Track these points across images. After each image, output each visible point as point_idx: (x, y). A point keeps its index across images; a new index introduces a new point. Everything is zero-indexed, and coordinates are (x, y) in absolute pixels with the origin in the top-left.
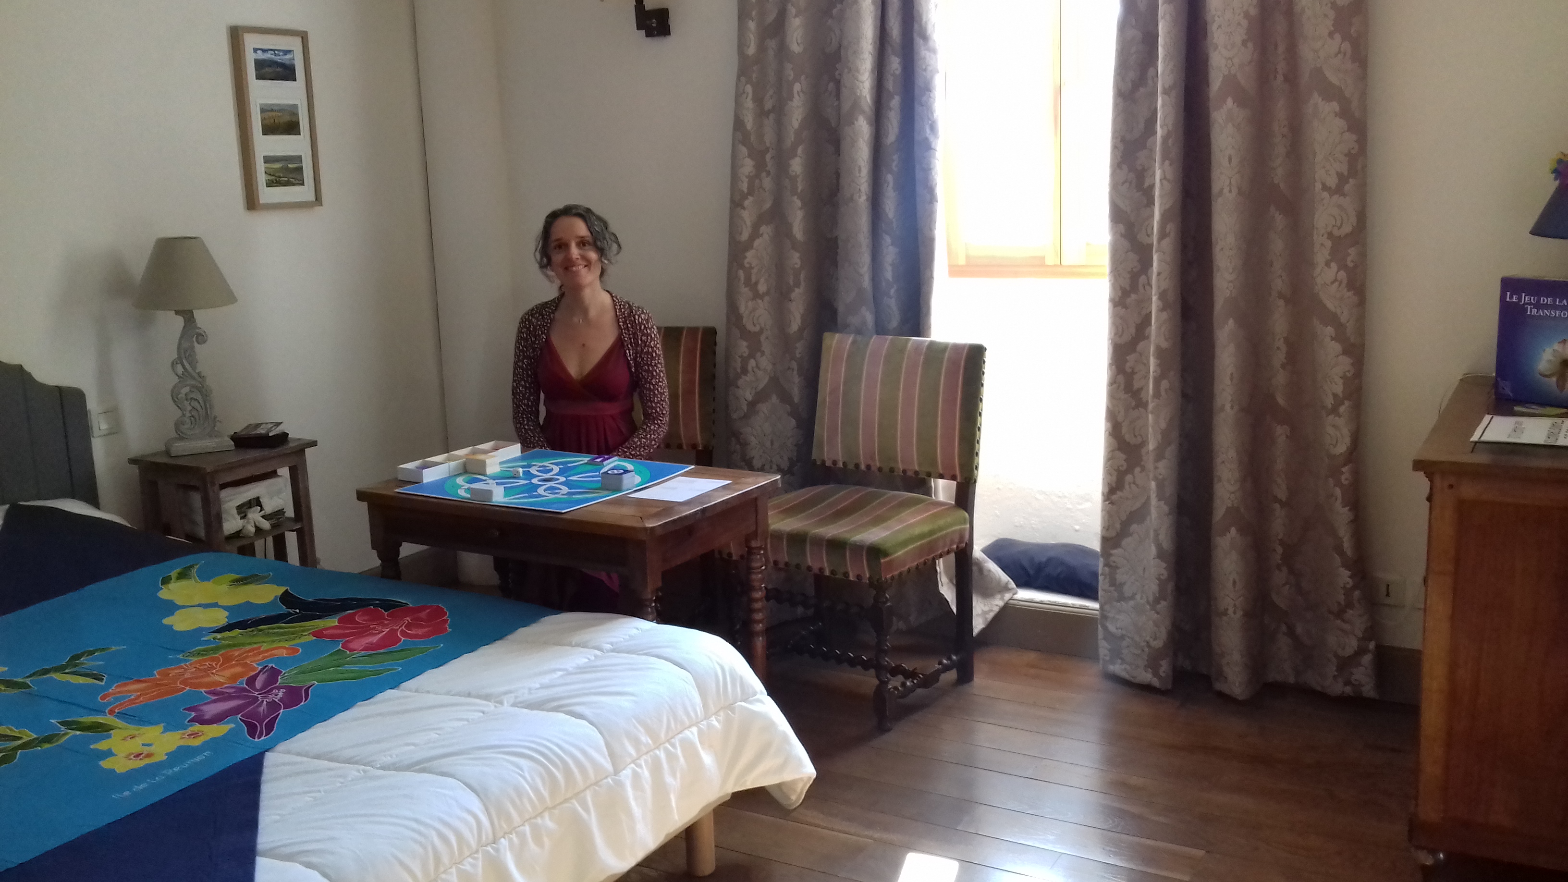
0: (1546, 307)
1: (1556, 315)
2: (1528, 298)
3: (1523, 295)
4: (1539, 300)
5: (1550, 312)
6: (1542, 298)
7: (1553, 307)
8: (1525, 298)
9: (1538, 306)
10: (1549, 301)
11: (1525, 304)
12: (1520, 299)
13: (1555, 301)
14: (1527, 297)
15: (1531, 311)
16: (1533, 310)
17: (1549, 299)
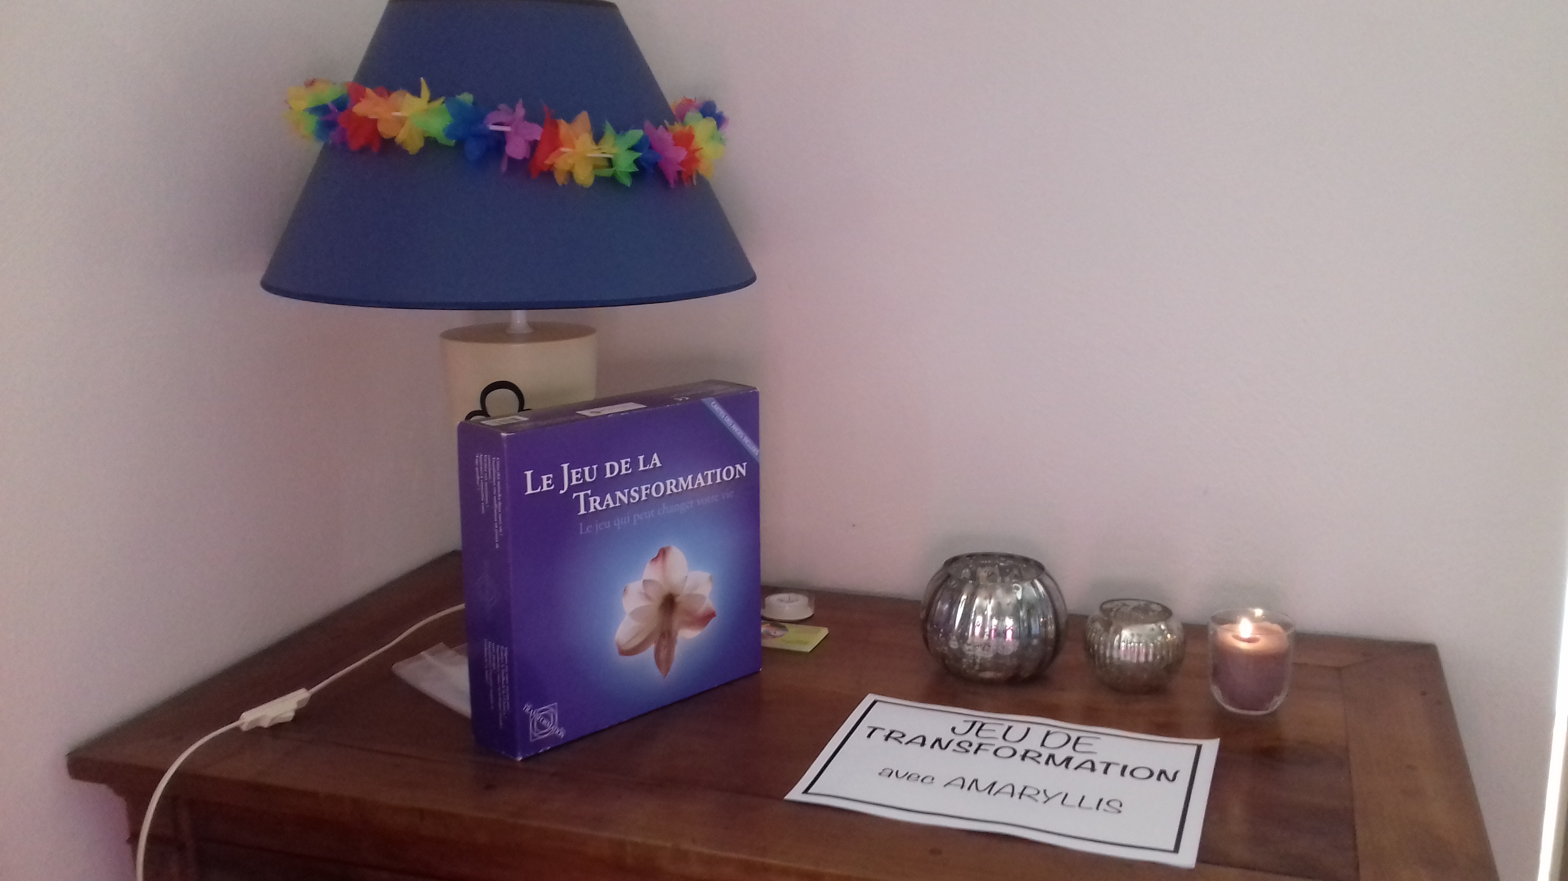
0: (620, 482)
1: (640, 498)
2: (577, 473)
3: (565, 466)
4: (601, 470)
5: (629, 492)
6: (608, 465)
7: (634, 479)
8: (571, 476)
9: (601, 487)
10: (623, 466)
11: (572, 489)
12: (558, 481)
13: (634, 464)
14: (574, 472)
15: (587, 506)
16: (592, 499)
17: (623, 462)
